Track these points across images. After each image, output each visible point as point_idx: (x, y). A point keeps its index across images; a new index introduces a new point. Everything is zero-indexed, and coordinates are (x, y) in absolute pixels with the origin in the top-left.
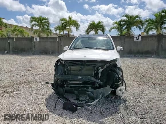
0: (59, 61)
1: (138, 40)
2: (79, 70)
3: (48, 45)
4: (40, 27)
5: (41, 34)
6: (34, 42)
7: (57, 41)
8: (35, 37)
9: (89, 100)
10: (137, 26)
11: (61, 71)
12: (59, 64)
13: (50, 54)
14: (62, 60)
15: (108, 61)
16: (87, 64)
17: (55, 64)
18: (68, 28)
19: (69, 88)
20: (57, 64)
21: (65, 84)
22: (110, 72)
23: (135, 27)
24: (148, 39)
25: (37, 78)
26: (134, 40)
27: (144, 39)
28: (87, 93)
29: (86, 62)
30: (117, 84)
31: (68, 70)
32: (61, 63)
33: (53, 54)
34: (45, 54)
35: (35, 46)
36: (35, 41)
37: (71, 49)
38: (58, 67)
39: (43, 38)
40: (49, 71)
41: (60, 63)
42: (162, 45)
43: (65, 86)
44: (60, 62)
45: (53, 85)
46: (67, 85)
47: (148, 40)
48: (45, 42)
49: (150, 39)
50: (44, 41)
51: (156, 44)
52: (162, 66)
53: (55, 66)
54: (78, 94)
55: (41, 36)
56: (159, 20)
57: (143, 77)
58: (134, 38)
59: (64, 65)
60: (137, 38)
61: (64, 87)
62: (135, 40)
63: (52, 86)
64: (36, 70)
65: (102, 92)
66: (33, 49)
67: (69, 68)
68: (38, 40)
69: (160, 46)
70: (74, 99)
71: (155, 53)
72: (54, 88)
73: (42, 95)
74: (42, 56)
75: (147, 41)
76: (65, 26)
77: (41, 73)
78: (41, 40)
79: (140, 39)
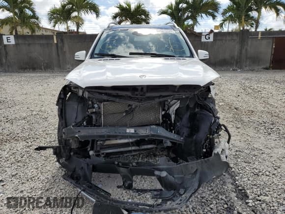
0: (68, 89)
1: (208, 40)
2: (126, 111)
3: (36, 51)
4: (15, 14)
5: (19, 29)
6: (5, 46)
7: (55, 42)
8: (4, 35)
9: (161, 190)
10: (207, 13)
11: (75, 115)
12: (68, 96)
13: (42, 69)
14: (77, 87)
15: (202, 85)
16: (148, 95)
17: (59, 98)
18: (76, 17)
19: (102, 159)
20: (62, 96)
21: (92, 149)
22: (197, 110)
23: (204, 15)
24: (224, 38)
25: (16, 128)
26: (202, 41)
27: (219, 38)
28: (157, 173)
29: (145, 90)
30: (211, 137)
31: (98, 114)
32: (74, 94)
33: (49, 70)
34: (31, 70)
35: (7, 53)
36: (5, 42)
37: (95, 56)
38: (67, 103)
39: (24, 37)
40: (43, 109)
41: (70, 93)
42: (246, 50)
43: (91, 153)
44: (70, 90)
45: (57, 152)
46: (96, 152)
47: (226, 40)
48: (29, 45)
49: (228, 38)
50: (27, 42)
51: (237, 47)
52: (258, 87)
53: (58, 101)
54: (130, 175)
55: (18, 33)
56: (244, 3)
57: (235, 110)
58: (202, 36)
59: (82, 99)
60: (207, 36)
61: (89, 157)
62: (203, 39)
63: (55, 153)
64: (13, 109)
65: (197, 170)
66: (4, 61)
67: (99, 108)
68: (13, 41)
69: (244, 51)
70: (118, 187)
71: (235, 64)
72: (63, 160)
73: (31, 179)
74: (26, 75)
75: (224, 41)
76: (69, 12)
77: (24, 115)
78: (20, 41)
79: (211, 39)
